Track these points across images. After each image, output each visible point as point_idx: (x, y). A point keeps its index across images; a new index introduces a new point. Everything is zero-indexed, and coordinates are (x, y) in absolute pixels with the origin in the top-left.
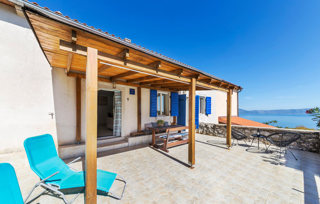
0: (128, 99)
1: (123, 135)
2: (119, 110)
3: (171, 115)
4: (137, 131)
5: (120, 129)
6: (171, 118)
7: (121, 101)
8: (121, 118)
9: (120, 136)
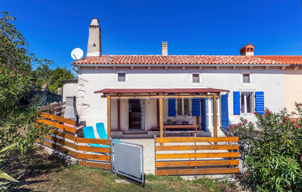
0: (149, 103)
1: (146, 129)
2: (143, 111)
3: (193, 115)
4: (157, 127)
5: (144, 125)
6: (193, 118)
7: (144, 104)
8: (144, 117)
9: (144, 130)
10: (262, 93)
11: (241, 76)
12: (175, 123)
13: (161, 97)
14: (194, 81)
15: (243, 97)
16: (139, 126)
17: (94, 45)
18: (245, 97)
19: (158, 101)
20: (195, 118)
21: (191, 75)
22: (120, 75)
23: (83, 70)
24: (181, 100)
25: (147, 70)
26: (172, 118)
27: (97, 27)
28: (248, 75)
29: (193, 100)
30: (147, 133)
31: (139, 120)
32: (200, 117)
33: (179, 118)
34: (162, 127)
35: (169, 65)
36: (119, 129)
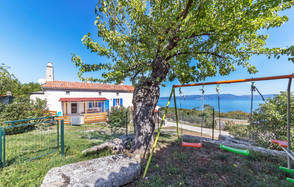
4: (84, 112)
5: (78, 112)
7: (78, 104)
10: (122, 99)
11: (116, 93)
12: (91, 110)
13: (86, 102)
14: (99, 95)
15: (116, 100)
16: (76, 112)
17: (50, 76)
18: (117, 100)
19: (85, 103)
20: (99, 108)
21: (98, 93)
22: (67, 92)
23: (47, 90)
24: (91, 103)
25: (80, 91)
26: (91, 109)
27: (52, 67)
28: (118, 93)
29: (99, 103)
30: (80, 114)
31: (76, 109)
32: (101, 108)
33: (93, 108)
34: (86, 112)
35: (89, 89)
36: (67, 114)
